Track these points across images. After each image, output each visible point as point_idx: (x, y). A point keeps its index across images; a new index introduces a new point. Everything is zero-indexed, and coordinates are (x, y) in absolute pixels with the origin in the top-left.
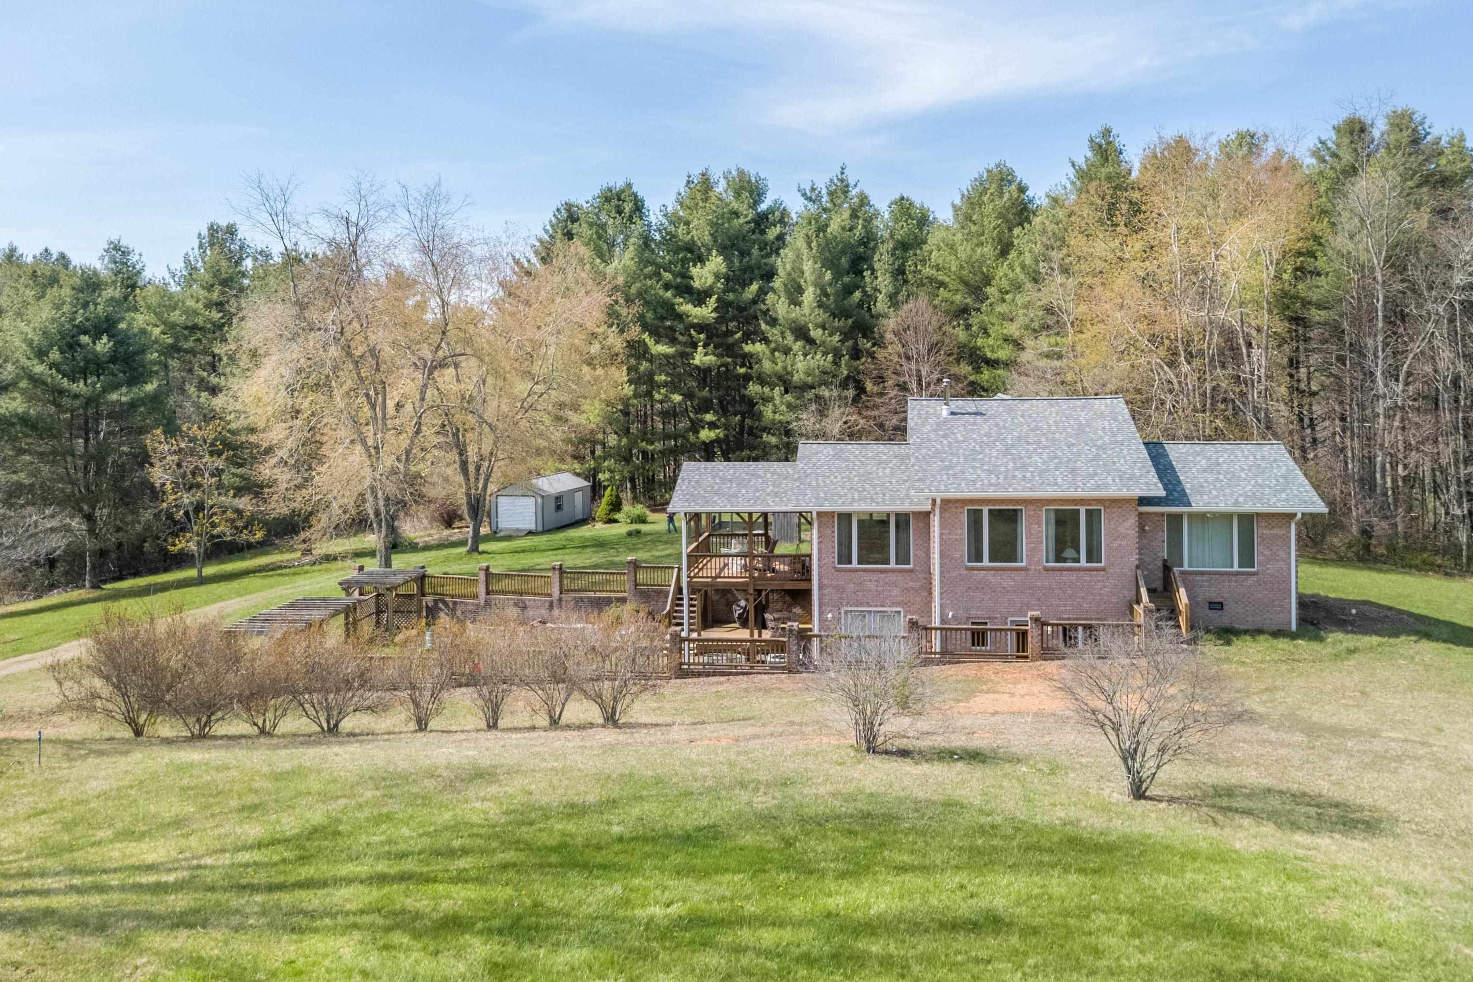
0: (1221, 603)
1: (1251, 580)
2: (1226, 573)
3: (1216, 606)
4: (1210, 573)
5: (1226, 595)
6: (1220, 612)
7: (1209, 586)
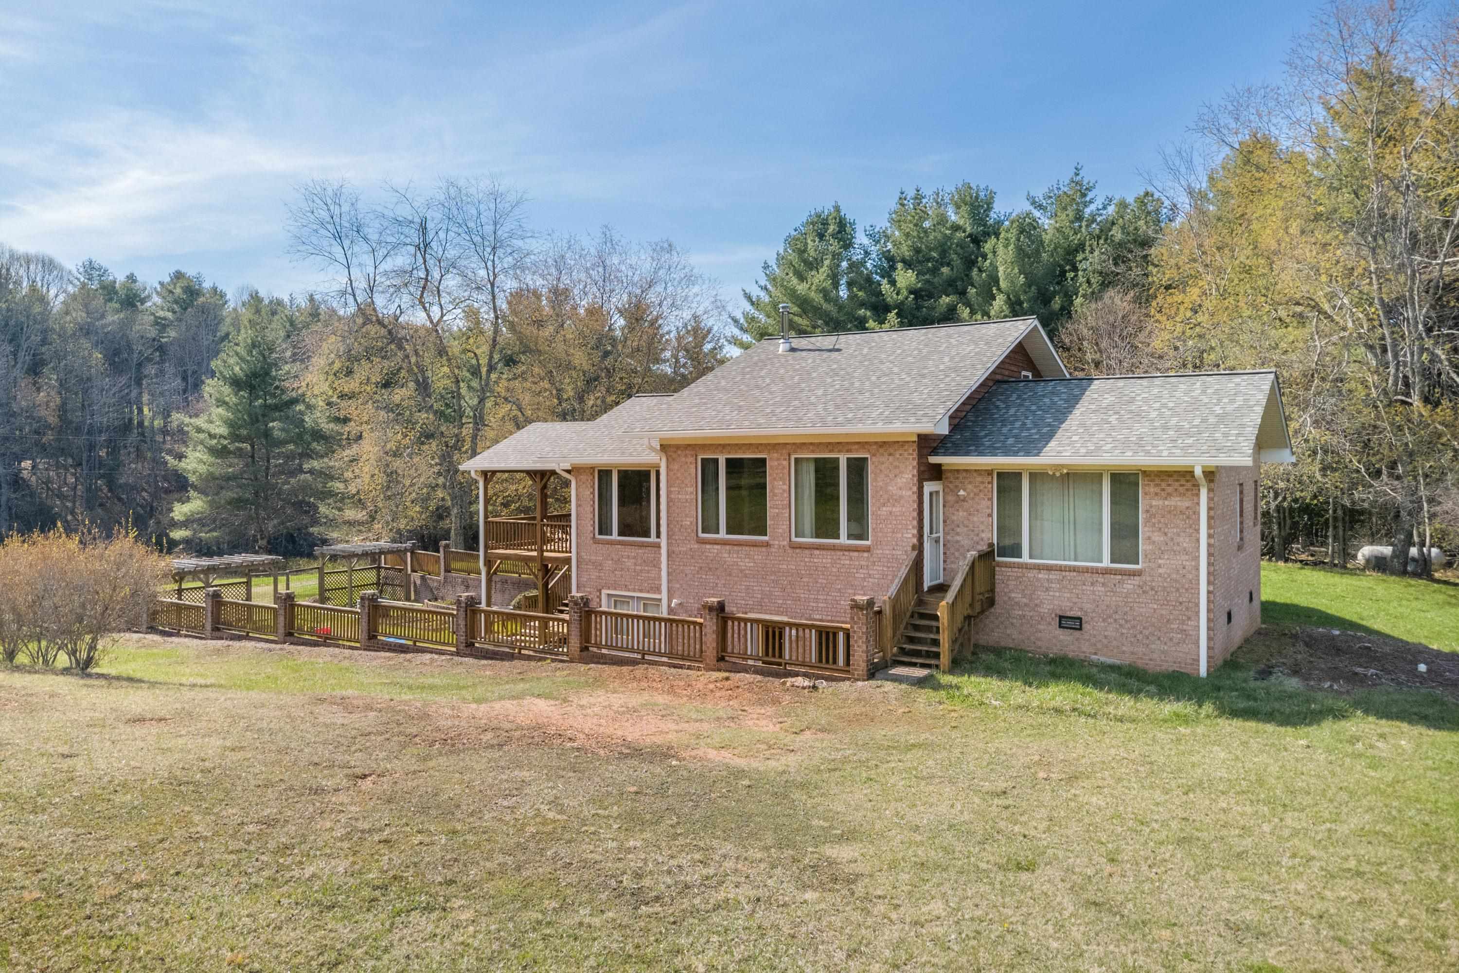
0: (1080, 619)
1: (1130, 584)
2: (1087, 570)
3: (1070, 623)
4: (1060, 569)
5: (1088, 607)
6: (1077, 634)
7: (1060, 590)
